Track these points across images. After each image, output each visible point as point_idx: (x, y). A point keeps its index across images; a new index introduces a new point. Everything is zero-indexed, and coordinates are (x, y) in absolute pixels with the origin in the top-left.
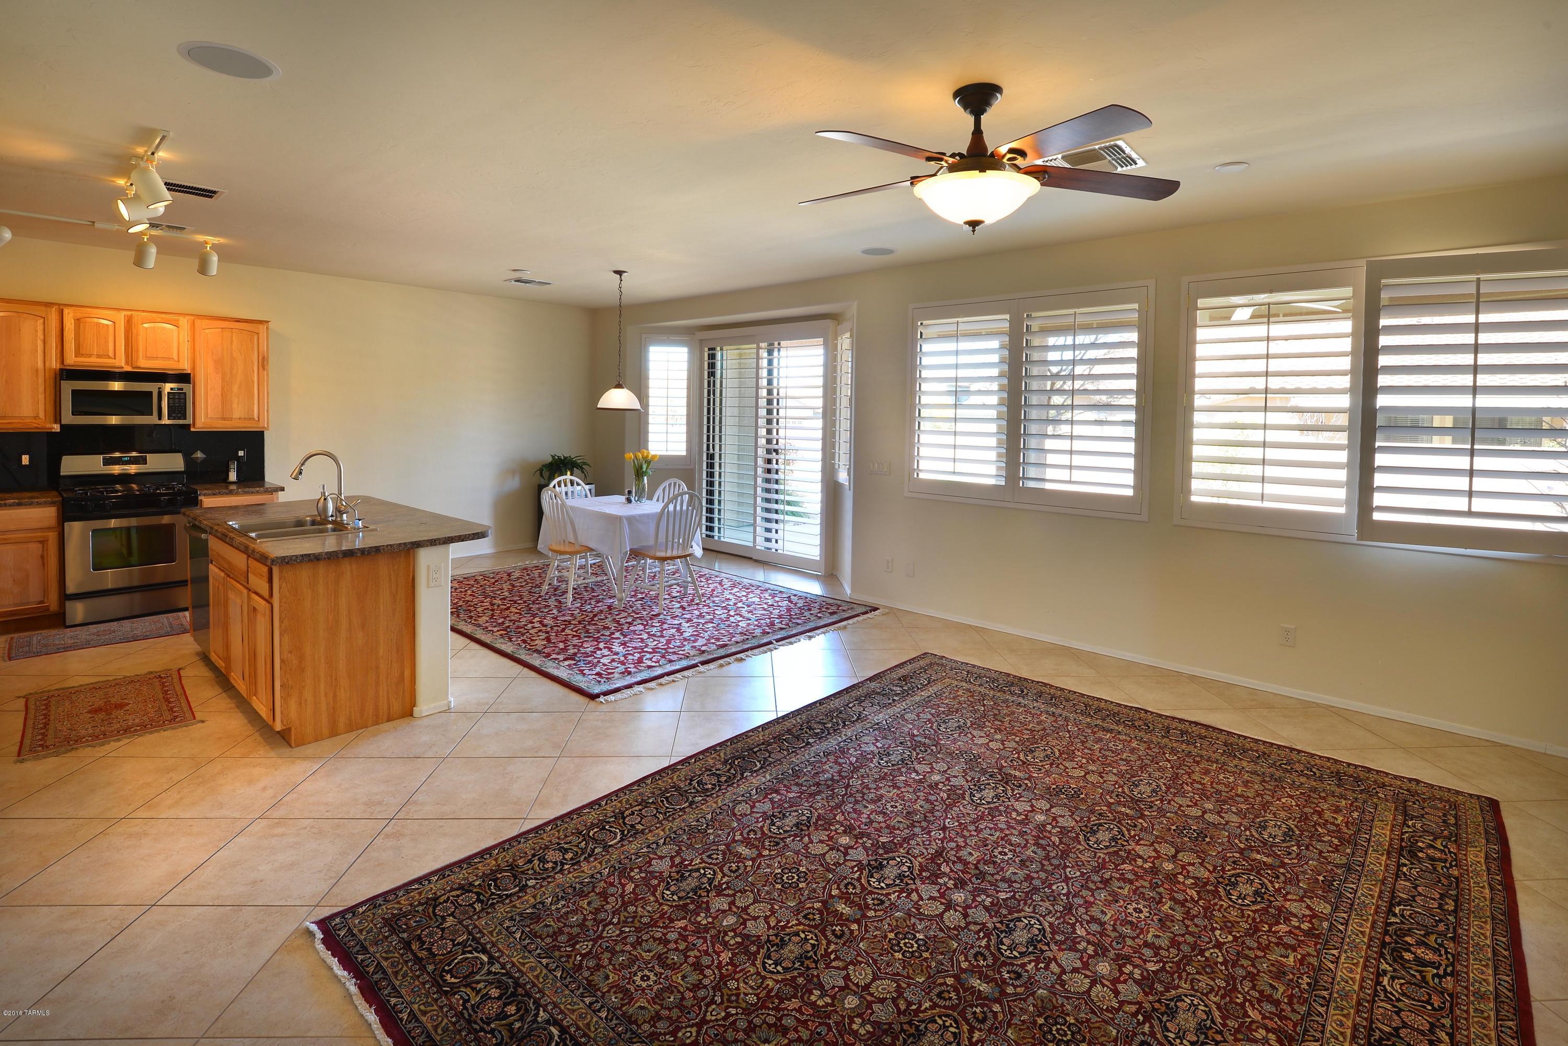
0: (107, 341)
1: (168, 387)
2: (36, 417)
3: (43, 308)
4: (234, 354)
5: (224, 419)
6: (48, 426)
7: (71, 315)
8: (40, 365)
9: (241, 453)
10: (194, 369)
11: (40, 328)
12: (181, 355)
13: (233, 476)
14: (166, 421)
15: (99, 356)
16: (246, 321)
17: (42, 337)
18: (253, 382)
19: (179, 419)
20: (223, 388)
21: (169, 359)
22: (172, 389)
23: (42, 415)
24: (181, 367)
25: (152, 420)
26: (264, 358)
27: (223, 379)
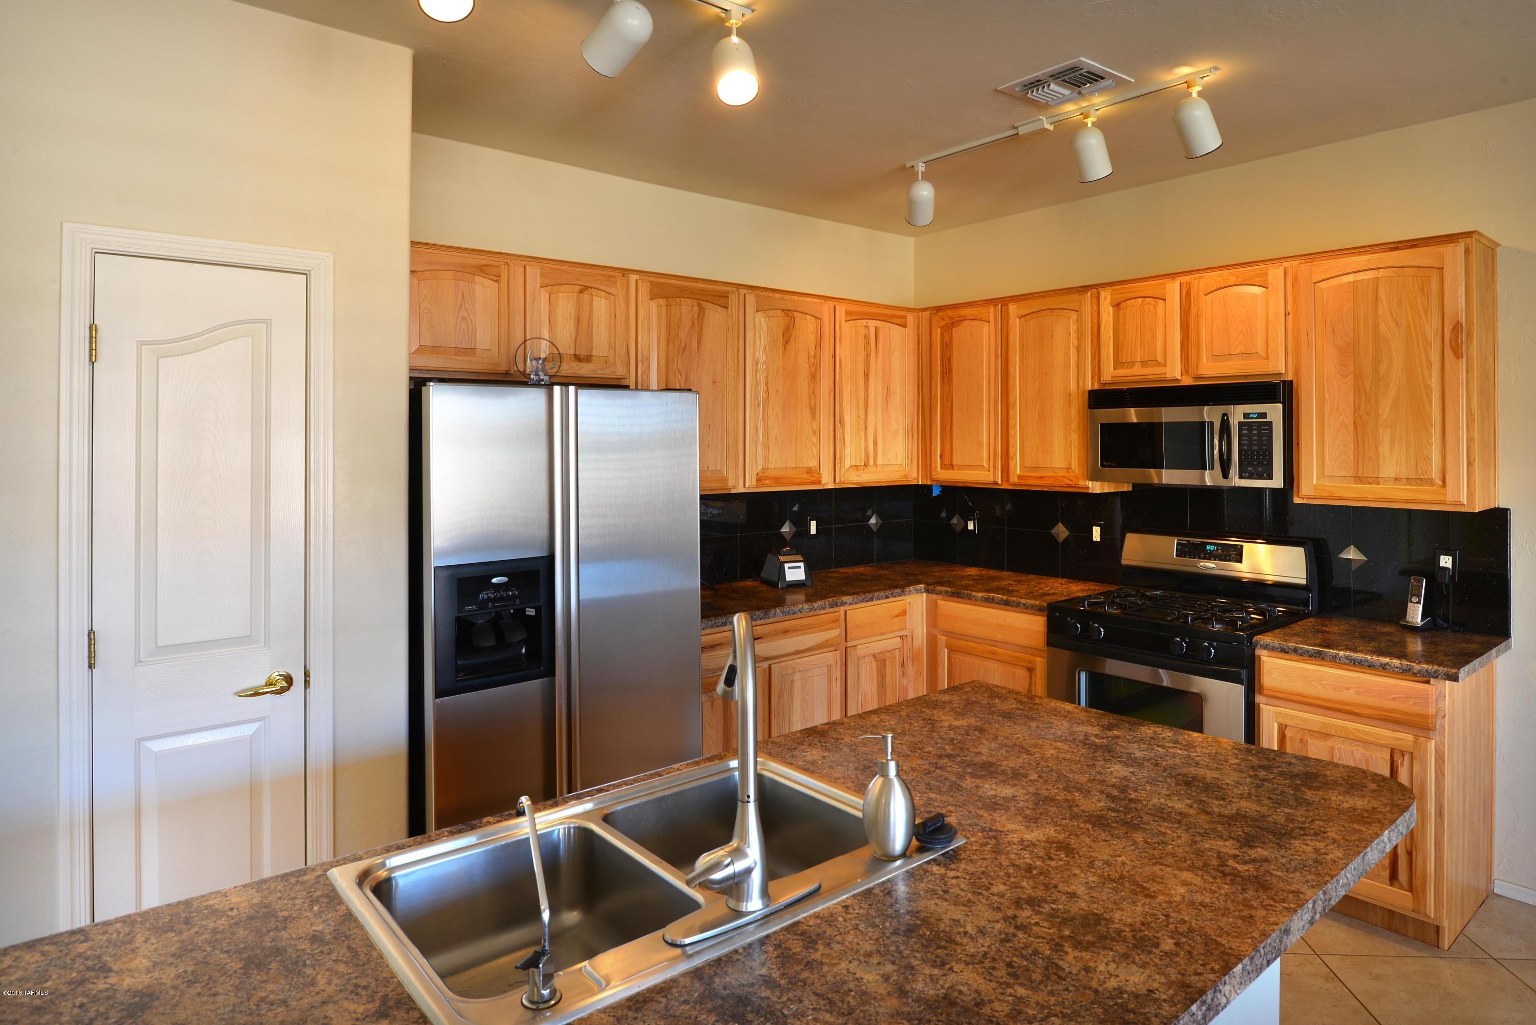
0: (1154, 336)
1: (1238, 413)
2: (1068, 469)
3: (1076, 297)
4: (1383, 328)
5: (1359, 479)
6: (1081, 483)
7: (1109, 299)
8: (1073, 386)
9: (1446, 561)
10: (1297, 372)
11: (1073, 327)
12: (1271, 346)
13: (1416, 614)
14: (1236, 481)
15: (1144, 363)
16: (1413, 244)
17: (1075, 343)
18: (1428, 389)
19: (1260, 477)
20: (1356, 410)
21: (1250, 354)
22: (1246, 415)
23: (1075, 465)
24: (1271, 369)
25: (1210, 478)
26: (1457, 327)
27: (1358, 389)
